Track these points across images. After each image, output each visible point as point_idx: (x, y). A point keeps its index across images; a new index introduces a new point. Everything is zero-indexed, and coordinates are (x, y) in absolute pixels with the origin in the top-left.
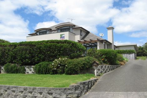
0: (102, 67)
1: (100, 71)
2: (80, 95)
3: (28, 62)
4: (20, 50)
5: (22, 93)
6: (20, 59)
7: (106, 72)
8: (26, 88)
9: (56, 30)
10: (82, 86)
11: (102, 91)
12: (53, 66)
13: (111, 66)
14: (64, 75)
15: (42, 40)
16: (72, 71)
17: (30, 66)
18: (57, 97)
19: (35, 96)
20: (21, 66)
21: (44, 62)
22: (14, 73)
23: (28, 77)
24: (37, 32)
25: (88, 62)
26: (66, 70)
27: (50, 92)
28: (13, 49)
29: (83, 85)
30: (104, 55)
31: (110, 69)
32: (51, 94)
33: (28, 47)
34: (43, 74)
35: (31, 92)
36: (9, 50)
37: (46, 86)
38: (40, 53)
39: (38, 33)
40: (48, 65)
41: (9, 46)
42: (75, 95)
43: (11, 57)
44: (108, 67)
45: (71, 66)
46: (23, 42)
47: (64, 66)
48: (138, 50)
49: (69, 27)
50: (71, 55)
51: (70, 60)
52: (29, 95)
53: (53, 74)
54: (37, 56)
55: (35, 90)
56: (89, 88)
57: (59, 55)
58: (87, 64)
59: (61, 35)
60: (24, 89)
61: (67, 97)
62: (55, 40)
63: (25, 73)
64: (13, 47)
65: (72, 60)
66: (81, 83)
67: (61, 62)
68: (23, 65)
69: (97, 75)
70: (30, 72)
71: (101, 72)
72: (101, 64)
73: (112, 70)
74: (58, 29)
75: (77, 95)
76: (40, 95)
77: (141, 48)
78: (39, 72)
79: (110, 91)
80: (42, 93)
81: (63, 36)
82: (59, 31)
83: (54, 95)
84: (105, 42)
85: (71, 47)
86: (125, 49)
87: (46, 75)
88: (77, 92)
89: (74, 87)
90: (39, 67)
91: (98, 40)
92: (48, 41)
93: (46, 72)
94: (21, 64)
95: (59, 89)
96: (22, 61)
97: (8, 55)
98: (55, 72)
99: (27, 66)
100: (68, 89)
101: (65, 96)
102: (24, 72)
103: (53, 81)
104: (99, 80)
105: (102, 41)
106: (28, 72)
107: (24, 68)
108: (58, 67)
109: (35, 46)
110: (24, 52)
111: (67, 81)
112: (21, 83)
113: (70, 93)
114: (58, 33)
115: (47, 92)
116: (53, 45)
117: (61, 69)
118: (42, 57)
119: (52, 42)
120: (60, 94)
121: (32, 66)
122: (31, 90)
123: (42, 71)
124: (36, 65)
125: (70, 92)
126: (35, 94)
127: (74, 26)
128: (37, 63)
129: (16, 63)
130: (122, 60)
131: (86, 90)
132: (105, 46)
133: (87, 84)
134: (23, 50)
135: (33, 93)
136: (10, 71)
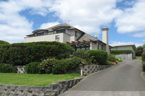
0: (89, 67)
1: (87, 71)
2: (58, 94)
3: (19, 62)
4: (12, 51)
5: (6, 91)
6: (12, 60)
7: (93, 72)
8: (9, 86)
9: (53, 31)
10: (60, 85)
11: (80, 90)
12: (41, 66)
13: (99, 67)
14: (51, 74)
15: (32, 42)
16: (59, 71)
17: (21, 66)
18: (36, 95)
19: (17, 93)
20: (13, 66)
21: (34, 62)
22: (7, 73)
23: (17, 76)
24: (35, 33)
25: (74, 63)
26: (53, 69)
27: (30, 90)
28: (6, 50)
29: (62, 84)
30: (93, 56)
31: (98, 69)
32: (31, 92)
33: (20, 48)
34: (32, 73)
35: (14, 90)
36: (3, 51)
37: (29, 84)
38: (30, 53)
39: (36, 35)
40: (37, 65)
41: (3, 47)
42: (53, 94)
43: (5, 58)
44: (96, 67)
45: (58, 66)
46: (15, 44)
47: (52, 66)
48: (137, 50)
49: (64, 28)
50: (59, 55)
51: (57, 61)
52: (12, 93)
53: (42, 73)
54: (28, 56)
55: (17, 89)
56: (69, 87)
57: (48, 56)
58: (73, 65)
59: (56, 36)
60: (8, 87)
61: (46, 95)
62: (44, 42)
63: (17, 73)
64: (6, 48)
65: (60, 61)
66: (60, 83)
67: (49, 63)
68: (15, 65)
69: (83, 75)
70: (22, 72)
71: (89, 72)
72: (89, 64)
73: (100, 70)
74: (54, 30)
75: (54, 93)
76: (21, 93)
77: (141, 48)
78: (29, 71)
79: (88, 90)
80: (23, 91)
81: (58, 37)
82: (55, 32)
83: (33, 93)
84: (98, 43)
85: (59, 48)
86: (123, 49)
87: (35, 74)
88: (55, 91)
89: (53, 85)
90: (28, 67)
91: (91, 41)
92: (38, 43)
93: (35, 71)
94: (13, 65)
95: (38, 88)
96: (14, 61)
97: (2, 56)
98: (43, 72)
99: (19, 66)
100: (46, 87)
101: (43, 94)
102: (16, 71)
103: (37, 81)
104: (83, 80)
105: (95, 42)
106: (20, 72)
107: (16, 68)
108: (46, 67)
109: (26, 47)
110: (16, 53)
111: (50, 80)
112: (8, 82)
113: (48, 92)
114: (54, 34)
115: (27, 90)
116: (42, 47)
117: (49, 69)
118: (32, 58)
119: (41, 43)
120: (38, 92)
121: (24, 66)
122: (14, 88)
123: (31, 71)
124: (27, 65)
125: (48, 90)
126: (18, 91)
127: (70, 27)
128: (28, 63)
129: (9, 63)
130: (114, 60)
131: (65, 89)
132: (98, 46)
133: (67, 84)
134: (15, 51)
135: (15, 91)
136: (3, 71)
